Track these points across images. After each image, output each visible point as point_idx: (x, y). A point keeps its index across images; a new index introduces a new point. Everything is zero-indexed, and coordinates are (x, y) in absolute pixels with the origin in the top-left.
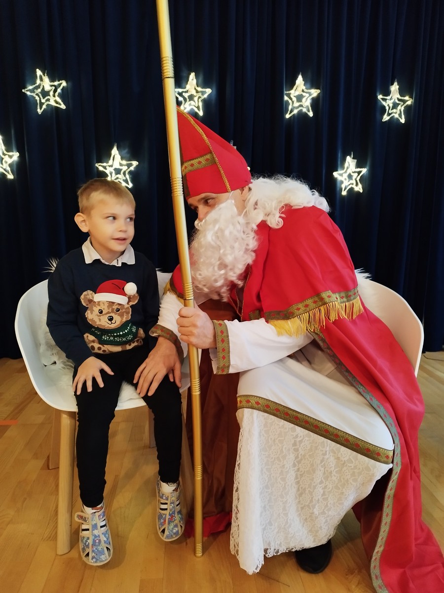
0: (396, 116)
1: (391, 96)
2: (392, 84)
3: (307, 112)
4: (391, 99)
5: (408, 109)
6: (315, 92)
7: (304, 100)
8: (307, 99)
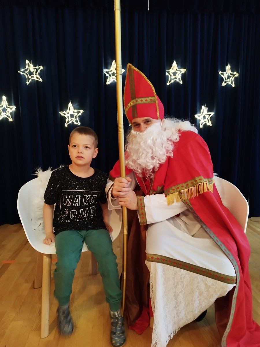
0: (230, 83)
1: (226, 72)
2: (227, 65)
3: (179, 81)
5: (236, 79)
6: (183, 71)
7: (177, 75)
8: (179, 74)
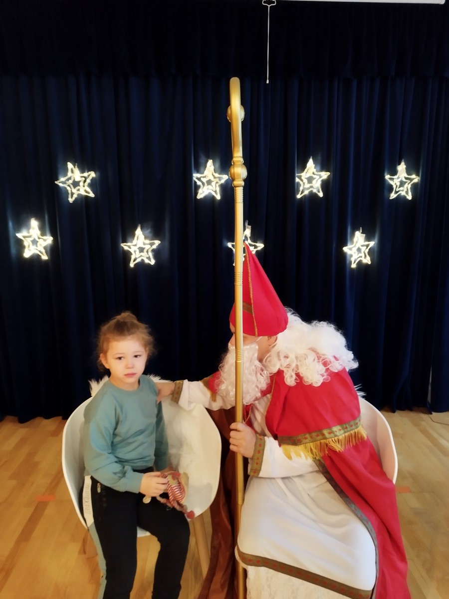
0: (403, 193)
1: (398, 175)
2: (399, 164)
3: (317, 193)
4: (398, 178)
5: (415, 187)
6: (325, 175)
7: (314, 182)
8: (317, 181)
